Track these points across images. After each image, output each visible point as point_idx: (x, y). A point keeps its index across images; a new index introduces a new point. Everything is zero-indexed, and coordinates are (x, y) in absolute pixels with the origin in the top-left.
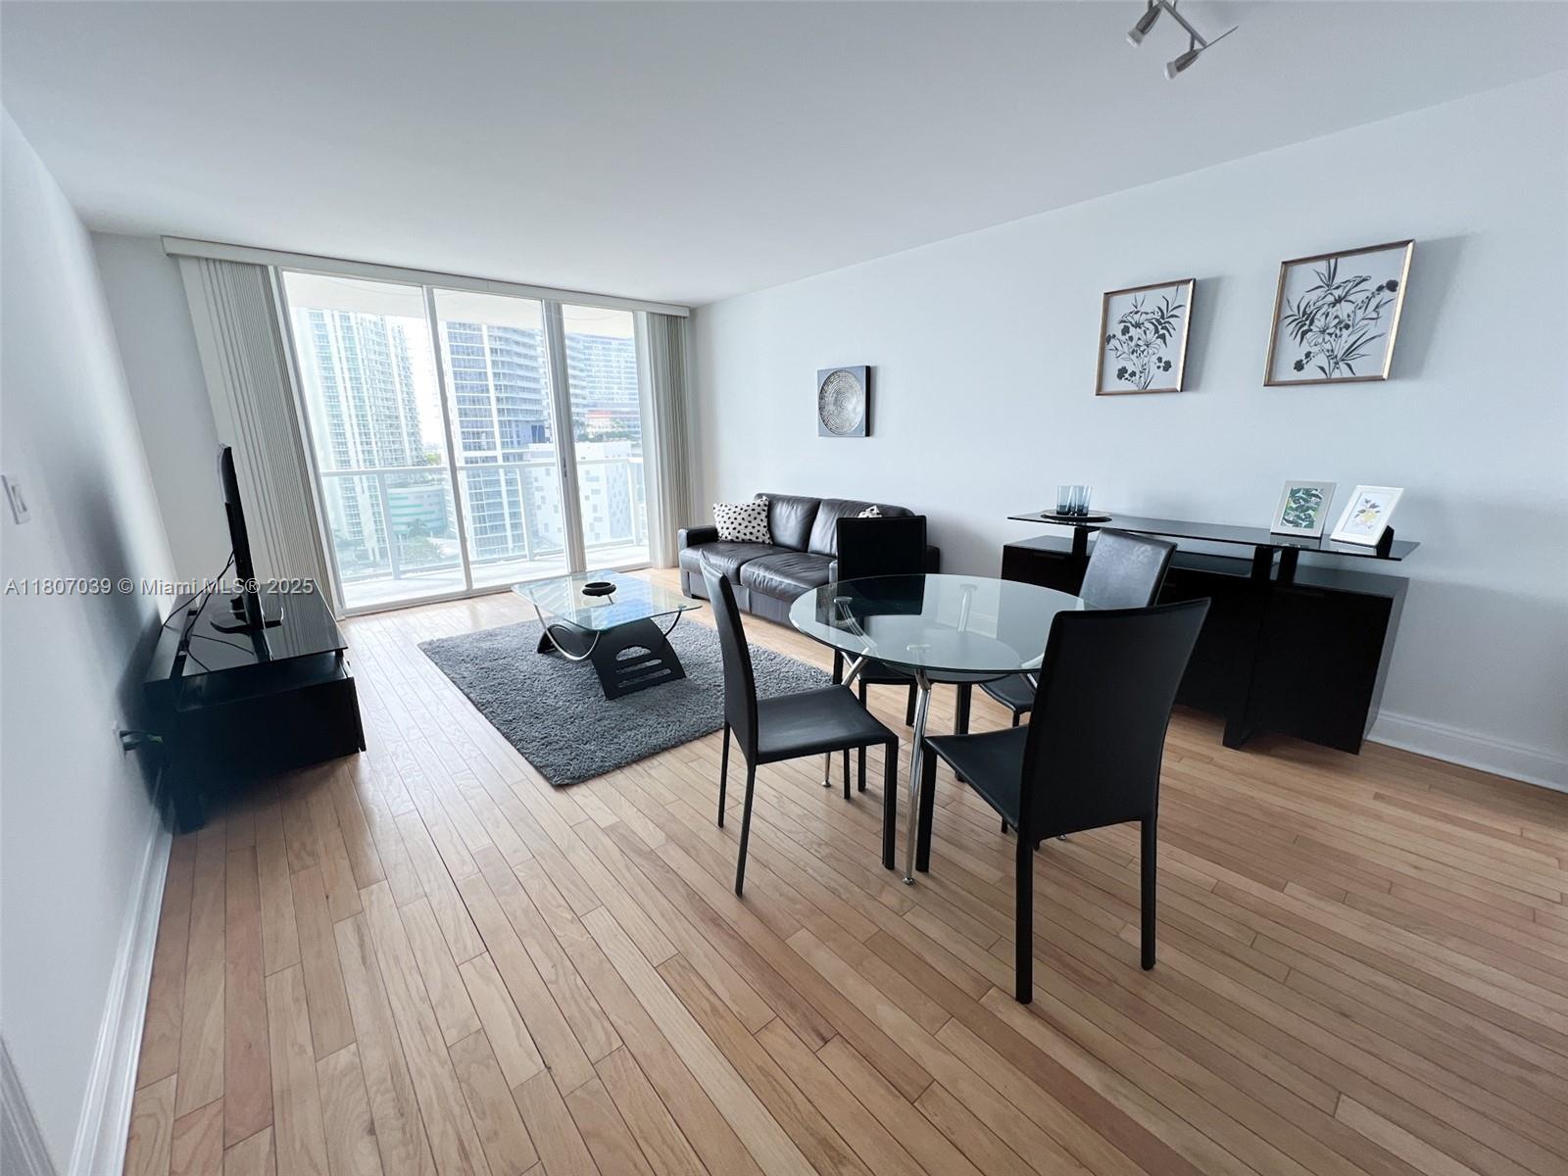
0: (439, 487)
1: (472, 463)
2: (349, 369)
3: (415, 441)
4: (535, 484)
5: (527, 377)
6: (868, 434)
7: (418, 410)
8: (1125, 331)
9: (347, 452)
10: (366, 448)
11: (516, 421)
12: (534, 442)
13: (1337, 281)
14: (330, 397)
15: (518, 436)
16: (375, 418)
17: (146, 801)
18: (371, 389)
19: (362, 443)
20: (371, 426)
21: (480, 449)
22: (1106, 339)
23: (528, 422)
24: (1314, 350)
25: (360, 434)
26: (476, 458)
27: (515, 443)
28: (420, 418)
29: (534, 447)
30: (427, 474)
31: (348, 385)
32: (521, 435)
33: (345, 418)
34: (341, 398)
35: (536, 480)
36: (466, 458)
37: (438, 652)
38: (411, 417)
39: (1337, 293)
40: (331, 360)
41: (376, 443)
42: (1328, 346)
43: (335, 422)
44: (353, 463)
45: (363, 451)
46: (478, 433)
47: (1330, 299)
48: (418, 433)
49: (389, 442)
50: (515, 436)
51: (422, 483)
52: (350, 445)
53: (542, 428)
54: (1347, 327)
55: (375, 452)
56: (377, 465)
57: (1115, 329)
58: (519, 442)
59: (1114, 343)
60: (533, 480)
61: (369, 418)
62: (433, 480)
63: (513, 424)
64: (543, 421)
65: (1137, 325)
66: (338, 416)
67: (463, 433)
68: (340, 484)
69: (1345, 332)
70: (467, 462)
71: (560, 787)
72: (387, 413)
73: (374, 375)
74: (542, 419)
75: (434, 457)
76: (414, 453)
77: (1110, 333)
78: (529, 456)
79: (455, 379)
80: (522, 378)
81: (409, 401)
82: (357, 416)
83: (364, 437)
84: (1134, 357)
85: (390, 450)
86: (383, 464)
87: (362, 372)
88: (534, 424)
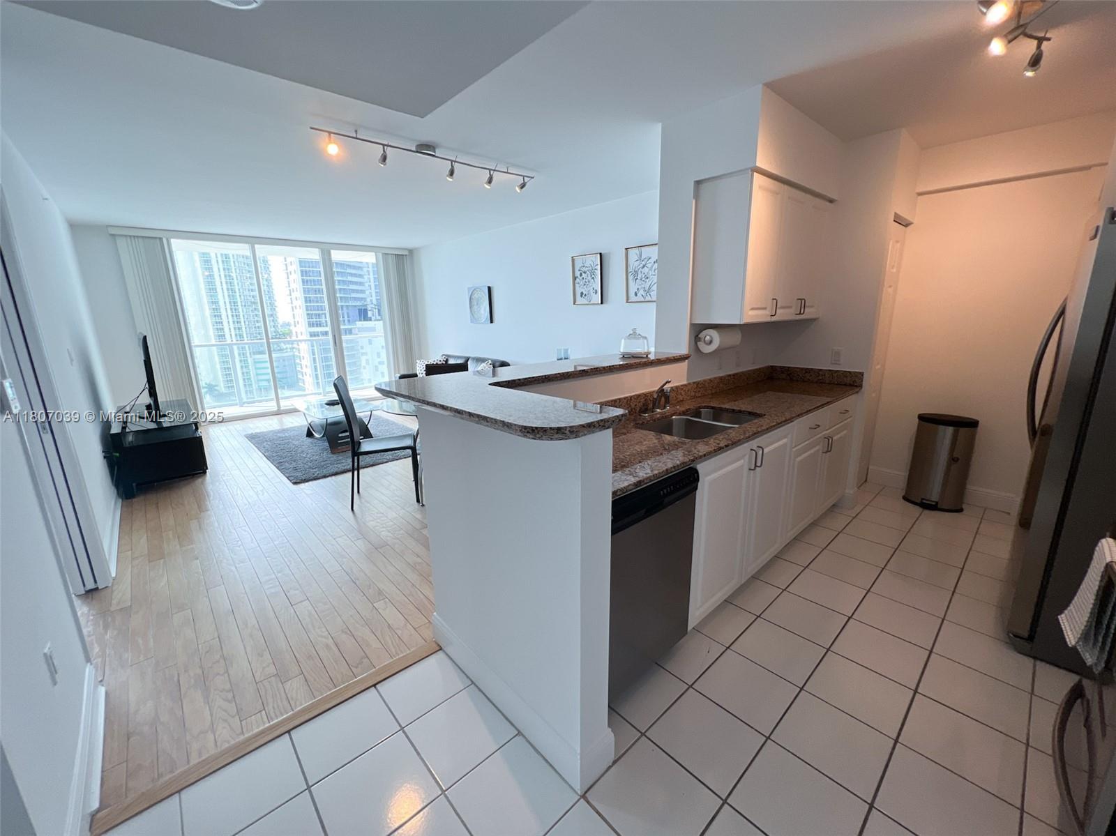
0: (291, 354)
1: (315, 336)
2: (224, 269)
3: (273, 320)
4: (361, 351)
5: (355, 274)
6: (492, 322)
7: (275, 298)
8: (581, 275)
9: (223, 329)
10: (237, 325)
11: (347, 306)
12: (360, 320)
13: (643, 258)
14: (210, 289)
15: (348, 317)
16: (243, 304)
17: (111, 484)
18: (240, 284)
19: (234, 322)
20: (240, 310)
21: (320, 326)
22: (575, 278)
23: (355, 306)
24: (639, 287)
25: (233, 316)
26: (318, 332)
27: (346, 321)
28: (276, 304)
29: (360, 324)
30: (282, 344)
31: (223, 280)
32: (350, 314)
33: (221, 303)
34: (218, 290)
35: (362, 348)
36: (310, 333)
37: (255, 439)
38: (270, 303)
39: (644, 263)
40: (210, 262)
41: (245, 322)
42: (643, 286)
43: (214, 307)
44: (228, 336)
45: (235, 328)
46: (319, 315)
47: (641, 265)
48: (276, 315)
49: (254, 322)
50: (346, 317)
51: (279, 350)
52: (225, 323)
53: (366, 311)
54: (647, 278)
55: (244, 329)
56: (245, 338)
57: (578, 274)
58: (349, 321)
59: (577, 279)
60: (359, 348)
61: (239, 304)
62: (287, 349)
63: (345, 309)
64: (367, 305)
65: (585, 272)
66: (216, 303)
67: (308, 314)
68: (218, 352)
69: (647, 280)
70: (311, 336)
71: (295, 483)
72: (253, 300)
73: (243, 273)
74: (365, 303)
75: (287, 332)
76: (273, 329)
77: (576, 275)
78: (357, 332)
79: (302, 276)
80: (352, 275)
81: (268, 292)
82: (230, 302)
83: (235, 318)
84: (585, 287)
85: (255, 327)
86: (249, 338)
87: (233, 270)
88: (361, 308)
